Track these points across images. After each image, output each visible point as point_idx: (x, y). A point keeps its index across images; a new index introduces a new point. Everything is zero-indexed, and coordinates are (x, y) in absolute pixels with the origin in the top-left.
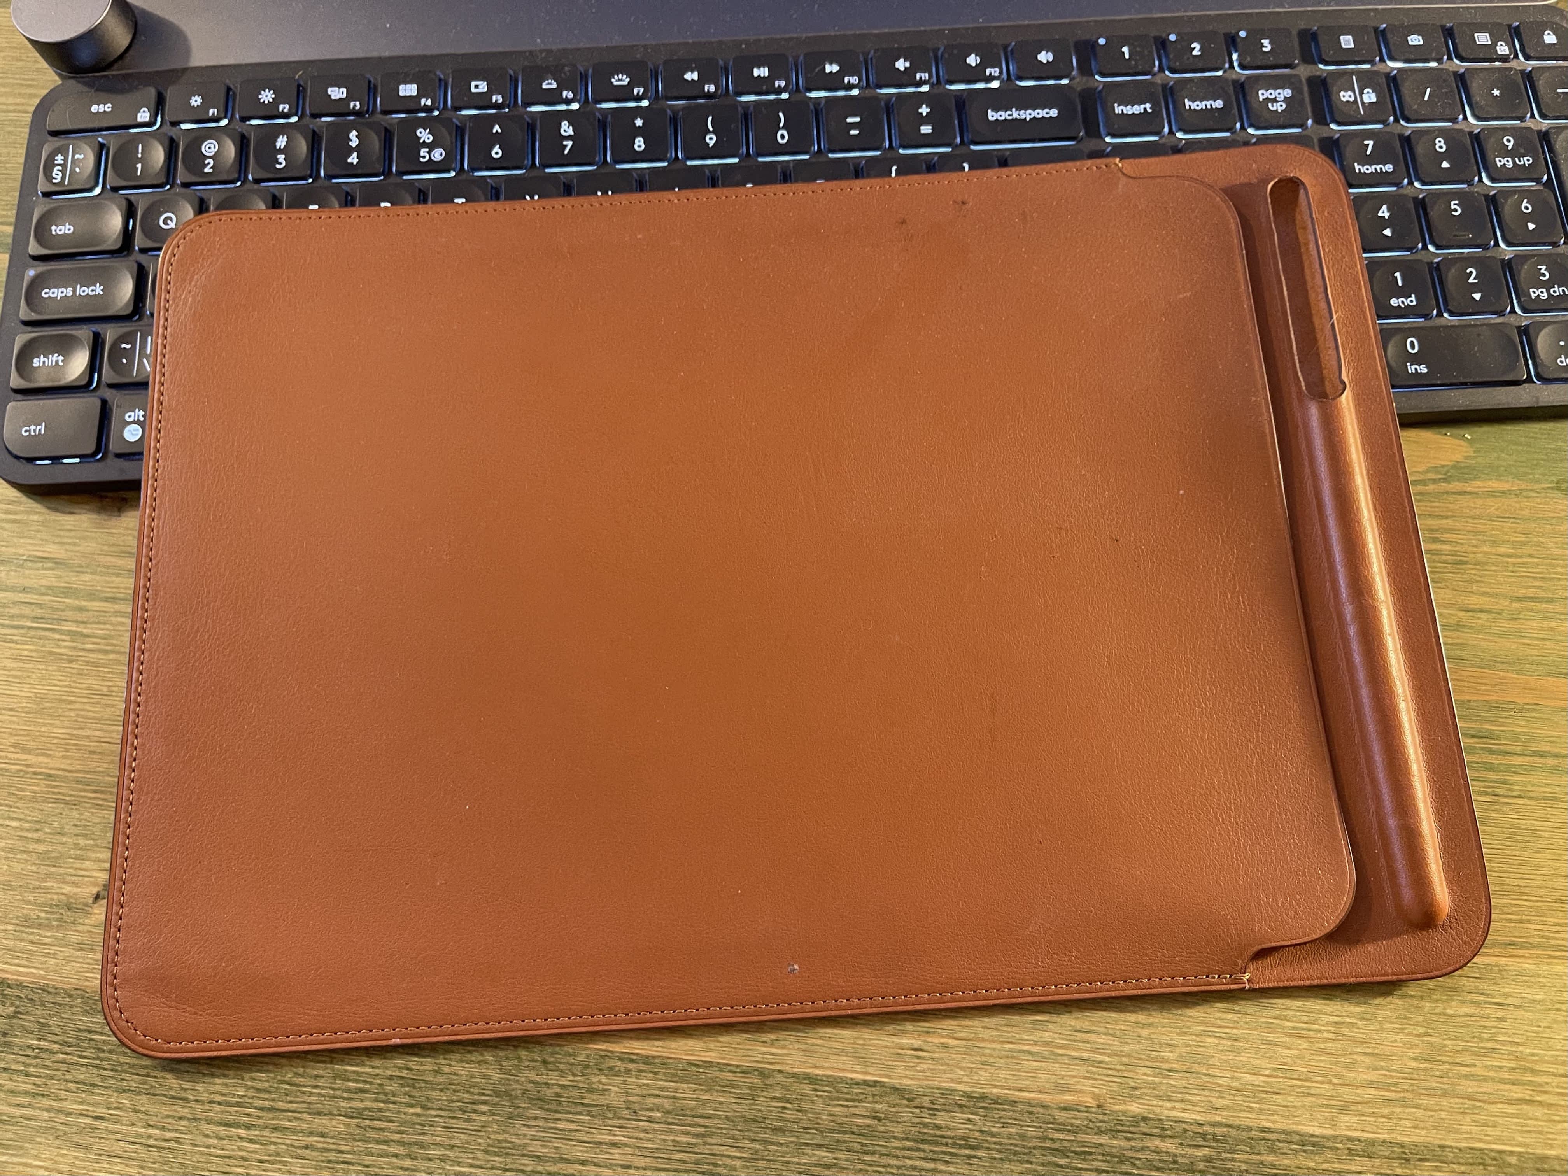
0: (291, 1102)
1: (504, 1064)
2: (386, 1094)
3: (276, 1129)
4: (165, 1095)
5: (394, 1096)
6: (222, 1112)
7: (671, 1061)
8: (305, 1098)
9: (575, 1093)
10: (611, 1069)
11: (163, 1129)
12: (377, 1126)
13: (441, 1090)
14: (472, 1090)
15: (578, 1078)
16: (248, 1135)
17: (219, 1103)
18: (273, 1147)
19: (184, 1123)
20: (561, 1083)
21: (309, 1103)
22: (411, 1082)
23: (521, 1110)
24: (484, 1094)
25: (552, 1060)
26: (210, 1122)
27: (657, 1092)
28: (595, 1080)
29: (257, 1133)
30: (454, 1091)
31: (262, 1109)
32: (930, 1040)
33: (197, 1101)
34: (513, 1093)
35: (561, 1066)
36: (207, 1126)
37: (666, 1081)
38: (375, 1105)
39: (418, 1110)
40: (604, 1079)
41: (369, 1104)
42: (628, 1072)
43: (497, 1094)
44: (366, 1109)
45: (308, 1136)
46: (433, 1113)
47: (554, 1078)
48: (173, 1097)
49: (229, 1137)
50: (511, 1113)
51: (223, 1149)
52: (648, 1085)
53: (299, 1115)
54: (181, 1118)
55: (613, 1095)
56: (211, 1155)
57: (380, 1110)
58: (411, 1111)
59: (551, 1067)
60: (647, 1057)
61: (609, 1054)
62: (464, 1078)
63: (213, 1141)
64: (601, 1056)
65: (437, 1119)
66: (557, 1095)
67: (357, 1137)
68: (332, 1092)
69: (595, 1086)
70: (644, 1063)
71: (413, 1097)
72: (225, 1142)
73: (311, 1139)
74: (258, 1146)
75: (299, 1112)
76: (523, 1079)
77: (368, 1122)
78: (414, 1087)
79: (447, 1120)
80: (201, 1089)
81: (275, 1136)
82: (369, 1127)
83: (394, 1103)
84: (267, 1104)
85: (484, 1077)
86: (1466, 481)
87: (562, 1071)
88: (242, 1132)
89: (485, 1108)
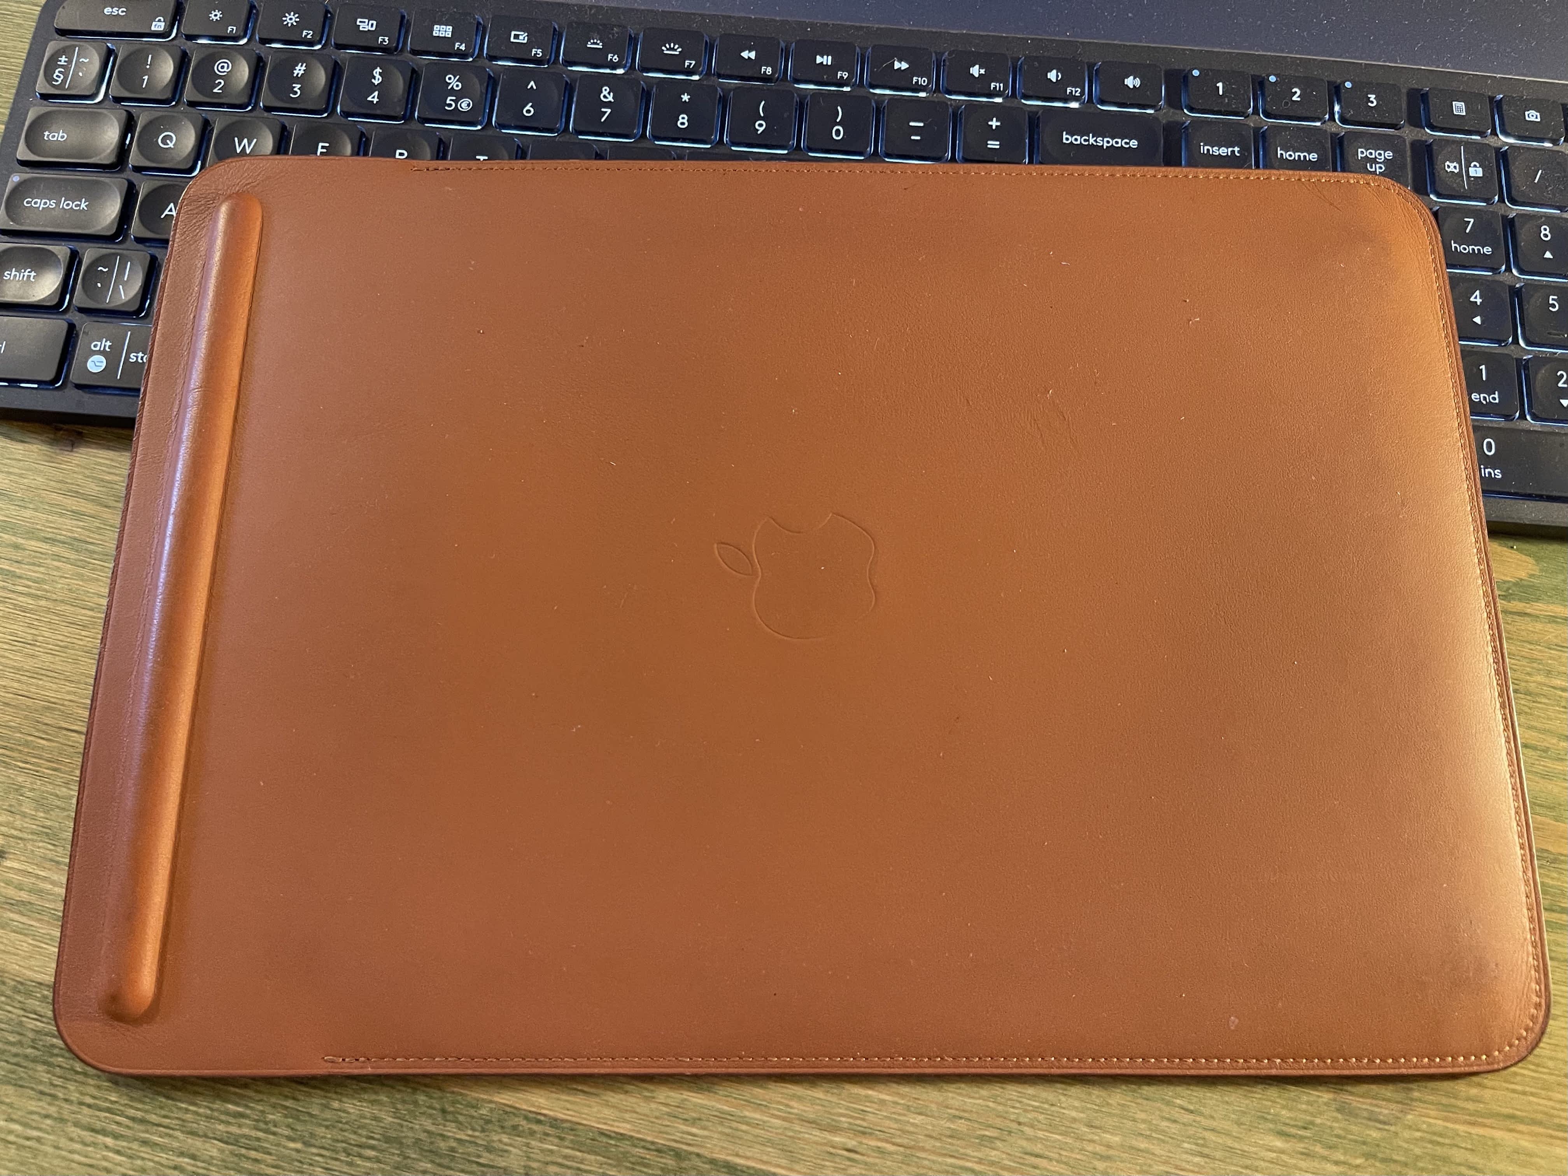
0: (165, 1117)
1: (399, 1106)
2: (266, 1123)
3: (145, 1142)
4: (32, 1089)
5: (275, 1126)
6: (91, 1116)
7: (581, 1127)
8: (180, 1115)
9: (471, 1149)
10: (515, 1127)
11: (25, 1125)
12: (253, 1157)
13: (327, 1127)
14: (360, 1131)
15: (477, 1134)
16: (116, 1145)
17: (89, 1106)
18: (139, 1162)
19: (48, 1122)
20: (458, 1136)
21: (183, 1121)
22: (295, 1112)
23: (409, 1161)
24: (372, 1138)
25: (452, 1109)
26: (76, 1124)
27: (560, 1160)
28: (496, 1138)
29: (125, 1144)
30: (342, 1130)
31: (133, 1119)
32: (865, 1141)
33: (66, 1100)
34: (404, 1141)
35: (461, 1118)
36: (73, 1129)
37: (573, 1149)
38: (254, 1133)
39: (299, 1146)
40: (505, 1139)
41: (246, 1131)
42: (532, 1133)
43: (388, 1140)
44: (245, 1136)
45: (178, 1156)
46: (314, 1150)
47: (451, 1130)
48: (42, 1093)
49: (94, 1144)
50: (399, 1163)
51: (86, 1157)
52: (551, 1151)
53: (171, 1132)
54: (47, 1116)
55: (512, 1156)
56: (73, 1161)
57: (258, 1139)
58: (292, 1145)
59: (449, 1117)
60: (556, 1120)
61: (515, 1111)
62: (353, 1117)
63: (77, 1146)
64: (506, 1113)
65: (317, 1158)
66: (453, 1150)
67: (230, 1165)
68: (209, 1112)
69: (495, 1145)
70: (551, 1126)
71: (297, 1130)
72: (90, 1149)
73: (181, 1159)
74: (123, 1159)
75: (173, 1129)
76: (417, 1127)
77: (243, 1151)
78: (298, 1120)
79: (329, 1161)
80: (72, 1088)
81: (145, 1151)
82: (244, 1156)
83: (274, 1134)
84: (139, 1114)
85: (375, 1118)
86: (1528, 600)
87: (461, 1123)
88: (109, 1141)
89: (372, 1153)
